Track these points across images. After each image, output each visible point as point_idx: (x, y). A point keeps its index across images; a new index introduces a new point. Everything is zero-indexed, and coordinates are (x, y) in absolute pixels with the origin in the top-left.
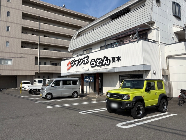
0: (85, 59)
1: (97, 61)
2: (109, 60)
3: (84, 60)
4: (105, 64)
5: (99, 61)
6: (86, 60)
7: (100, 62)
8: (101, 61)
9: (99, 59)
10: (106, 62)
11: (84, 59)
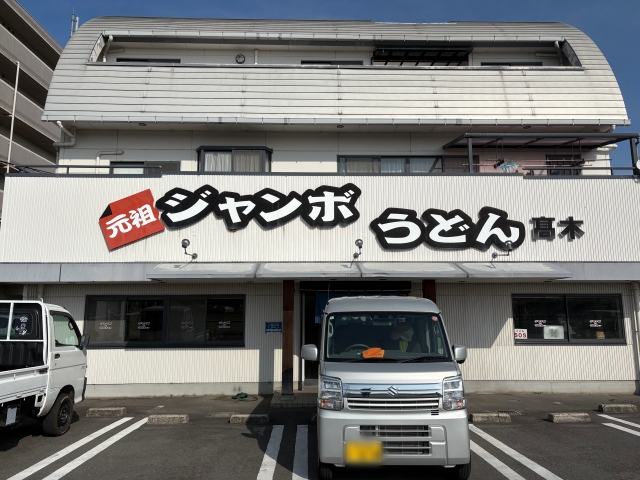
0: (329, 199)
1: (435, 223)
2: (520, 226)
3: (322, 205)
4: (493, 240)
5: (445, 225)
6: (337, 204)
7: (455, 227)
8: (461, 224)
9: (447, 216)
10: (498, 232)
11: (312, 200)
